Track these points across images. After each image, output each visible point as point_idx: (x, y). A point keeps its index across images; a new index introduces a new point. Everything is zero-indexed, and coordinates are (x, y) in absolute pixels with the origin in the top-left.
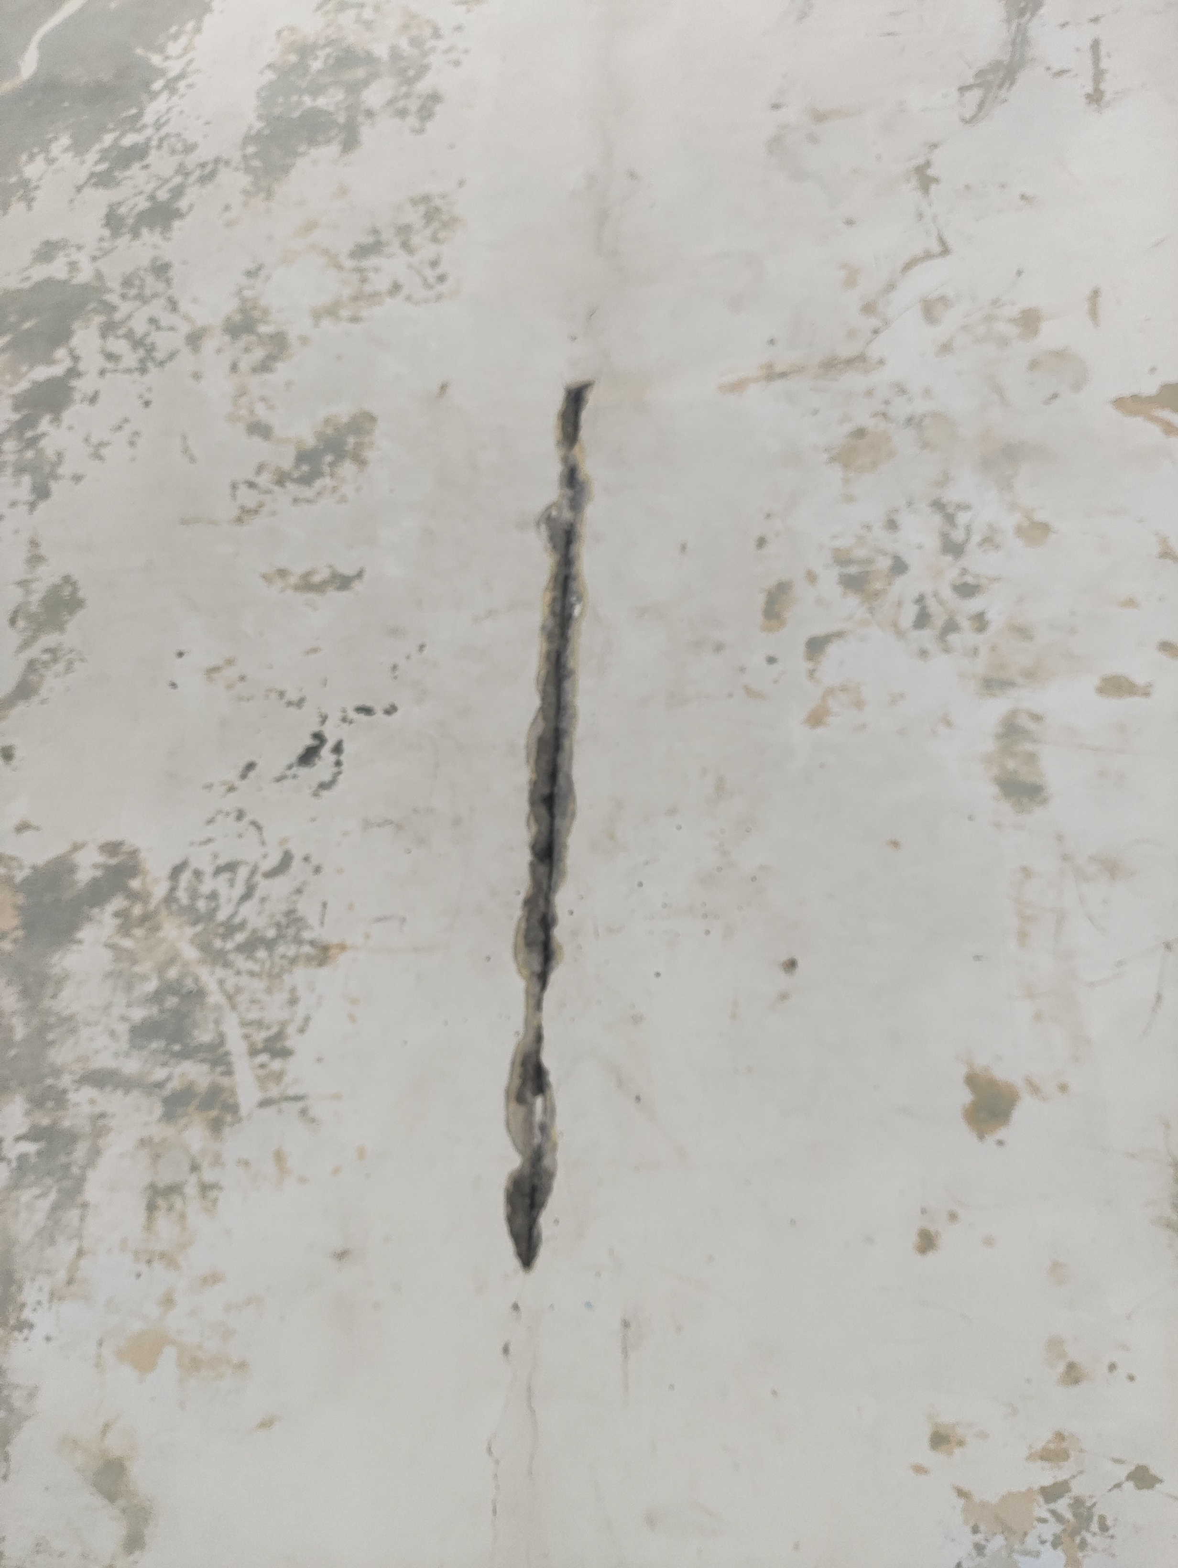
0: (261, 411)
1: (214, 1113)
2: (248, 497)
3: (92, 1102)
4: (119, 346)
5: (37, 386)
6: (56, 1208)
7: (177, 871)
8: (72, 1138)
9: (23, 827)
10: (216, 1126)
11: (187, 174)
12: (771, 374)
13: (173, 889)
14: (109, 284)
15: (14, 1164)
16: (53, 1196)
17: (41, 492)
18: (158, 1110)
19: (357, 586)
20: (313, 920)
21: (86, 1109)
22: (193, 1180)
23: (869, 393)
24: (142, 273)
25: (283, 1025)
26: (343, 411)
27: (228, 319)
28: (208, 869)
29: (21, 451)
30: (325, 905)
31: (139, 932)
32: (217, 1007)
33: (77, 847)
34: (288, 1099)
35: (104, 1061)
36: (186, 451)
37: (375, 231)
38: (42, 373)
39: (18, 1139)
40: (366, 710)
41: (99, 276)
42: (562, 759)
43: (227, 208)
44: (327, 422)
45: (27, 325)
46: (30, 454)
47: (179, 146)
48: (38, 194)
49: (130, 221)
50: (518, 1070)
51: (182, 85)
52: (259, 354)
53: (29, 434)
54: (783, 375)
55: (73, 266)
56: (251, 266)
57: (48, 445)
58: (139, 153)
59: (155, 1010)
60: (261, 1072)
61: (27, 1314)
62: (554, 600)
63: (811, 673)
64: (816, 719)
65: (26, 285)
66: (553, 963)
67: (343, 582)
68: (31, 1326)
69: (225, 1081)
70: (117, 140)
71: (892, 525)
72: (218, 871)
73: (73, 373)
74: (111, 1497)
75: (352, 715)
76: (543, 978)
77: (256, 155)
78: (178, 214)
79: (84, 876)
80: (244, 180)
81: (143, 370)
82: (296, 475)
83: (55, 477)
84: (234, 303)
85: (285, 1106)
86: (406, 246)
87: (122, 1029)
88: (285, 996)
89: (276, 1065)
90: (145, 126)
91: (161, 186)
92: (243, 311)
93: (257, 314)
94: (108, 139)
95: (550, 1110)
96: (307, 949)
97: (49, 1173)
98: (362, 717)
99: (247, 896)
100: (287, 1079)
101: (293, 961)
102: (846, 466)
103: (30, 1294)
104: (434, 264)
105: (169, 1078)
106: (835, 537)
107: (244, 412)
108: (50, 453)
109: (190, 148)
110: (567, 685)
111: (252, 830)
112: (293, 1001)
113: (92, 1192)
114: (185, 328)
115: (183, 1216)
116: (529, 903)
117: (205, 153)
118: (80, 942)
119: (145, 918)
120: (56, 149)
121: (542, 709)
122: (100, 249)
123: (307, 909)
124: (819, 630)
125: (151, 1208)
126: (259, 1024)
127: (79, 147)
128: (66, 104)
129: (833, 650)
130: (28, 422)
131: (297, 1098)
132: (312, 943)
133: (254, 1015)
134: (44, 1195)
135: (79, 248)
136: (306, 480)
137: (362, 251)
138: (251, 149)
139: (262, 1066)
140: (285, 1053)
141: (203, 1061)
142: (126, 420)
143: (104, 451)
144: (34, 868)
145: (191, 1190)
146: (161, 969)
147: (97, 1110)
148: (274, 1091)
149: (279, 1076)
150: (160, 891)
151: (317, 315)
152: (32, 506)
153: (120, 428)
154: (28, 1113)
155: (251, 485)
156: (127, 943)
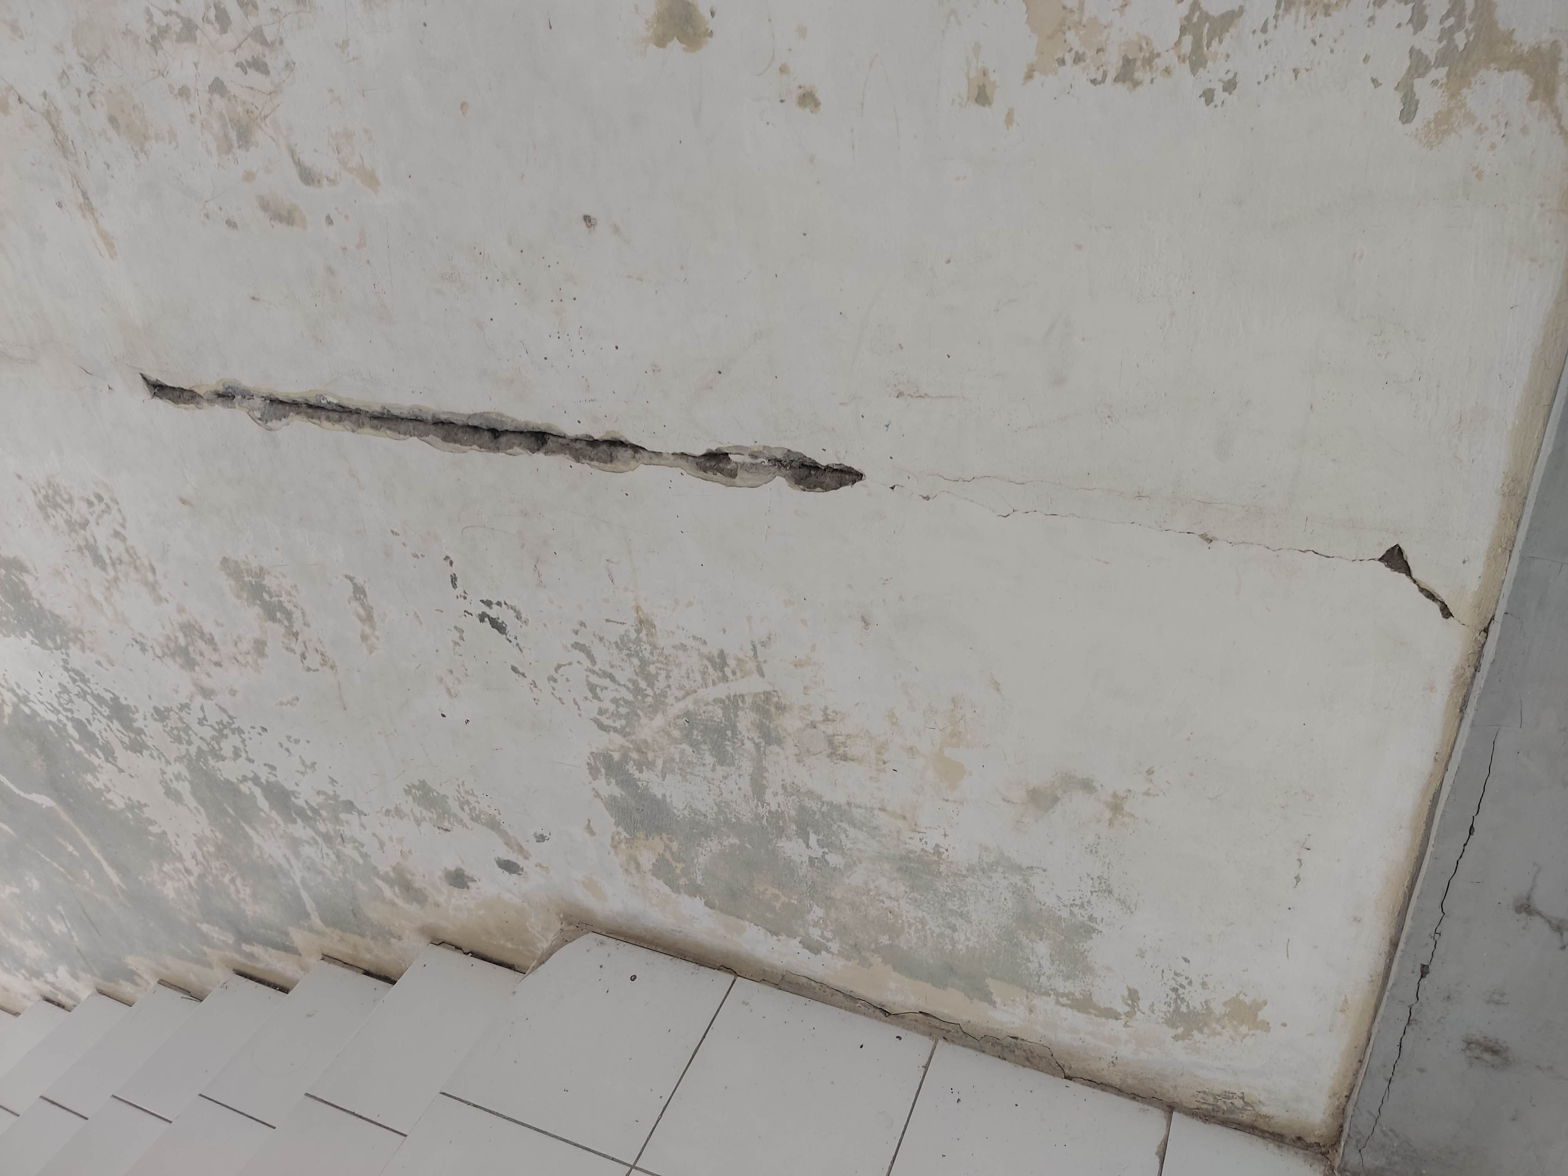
0: (245, 646)
1: (773, 710)
2: (314, 660)
3: (775, 794)
4: (227, 747)
5: (273, 807)
6: (852, 823)
7: (602, 727)
8: (802, 809)
9: (590, 830)
10: (781, 708)
11: (85, 693)
12: (87, 207)
13: (615, 730)
14: (184, 753)
15: (826, 850)
16: (844, 825)
17: (350, 806)
18: (775, 748)
19: (360, 581)
20: (622, 629)
21: (781, 798)
22: (822, 727)
23: (77, 110)
24: (168, 729)
25: (701, 655)
26: (226, 583)
27: (182, 666)
28: (596, 704)
29: (324, 820)
30: (607, 621)
31: (650, 755)
32: (695, 702)
33: (597, 795)
34: (755, 655)
35: (745, 783)
36: (290, 703)
37: (80, 549)
38: (263, 803)
39: (808, 846)
40: (454, 579)
41: (179, 759)
42: (459, 421)
43: (99, 663)
44: (239, 597)
45: (231, 811)
46: (324, 813)
47: (65, 696)
48: (135, 798)
49: (132, 736)
50: (710, 474)
51: (20, 692)
52: (201, 645)
53: (310, 813)
54: (85, 195)
55: (178, 777)
56: (137, 647)
57: (316, 801)
58: (80, 726)
59: (704, 747)
60: (738, 674)
61: (929, 848)
62: (328, 419)
63: (332, 182)
64: (371, 180)
65: (202, 810)
66: (623, 439)
67: (359, 592)
68: (937, 846)
69: (749, 700)
70: (76, 741)
71: (184, 93)
72: (596, 697)
73: (256, 780)
74: (1056, 800)
75: (459, 591)
76: (636, 449)
77: (54, 641)
78: (115, 699)
79: (618, 792)
80: (74, 650)
81: (240, 731)
82: (286, 623)
83: (335, 797)
84: (168, 661)
85: (761, 658)
86: (84, 525)
87: (721, 771)
88: (680, 653)
89: (732, 663)
90: (59, 720)
91: (100, 712)
92: (173, 655)
93: (172, 645)
94: (78, 748)
95: (740, 451)
96: (643, 635)
97: (829, 826)
98: (459, 583)
99: (612, 678)
100: (741, 656)
101: (655, 647)
102: (146, 138)
103: (915, 845)
104: (90, 504)
105: (752, 739)
106: (209, 152)
107: (249, 659)
108: (321, 799)
109: (64, 690)
110: (396, 412)
111: (560, 671)
112: (684, 648)
113: (839, 797)
114: (199, 700)
115: (849, 736)
116: (578, 457)
117: (65, 679)
118: (664, 795)
119: (639, 750)
120: (98, 785)
121: (419, 436)
122: (160, 758)
123: (614, 633)
124: (293, 173)
125: (845, 758)
126: (704, 673)
127: (93, 769)
128: (63, 775)
129: (308, 159)
130: (301, 813)
131: (754, 648)
132: (638, 631)
133: (698, 676)
134: (845, 831)
135: (163, 773)
136: (289, 615)
137: (98, 560)
138: (50, 643)
139: (734, 673)
140: (722, 655)
141: (736, 716)
142: (281, 745)
143: (308, 763)
144: (617, 824)
145: (830, 729)
146: (676, 741)
147: (781, 791)
148: (751, 665)
149: (740, 661)
150: (618, 739)
151: (159, 600)
152: (360, 813)
153: (287, 750)
154: (789, 838)
155: (303, 656)
156: (659, 763)
